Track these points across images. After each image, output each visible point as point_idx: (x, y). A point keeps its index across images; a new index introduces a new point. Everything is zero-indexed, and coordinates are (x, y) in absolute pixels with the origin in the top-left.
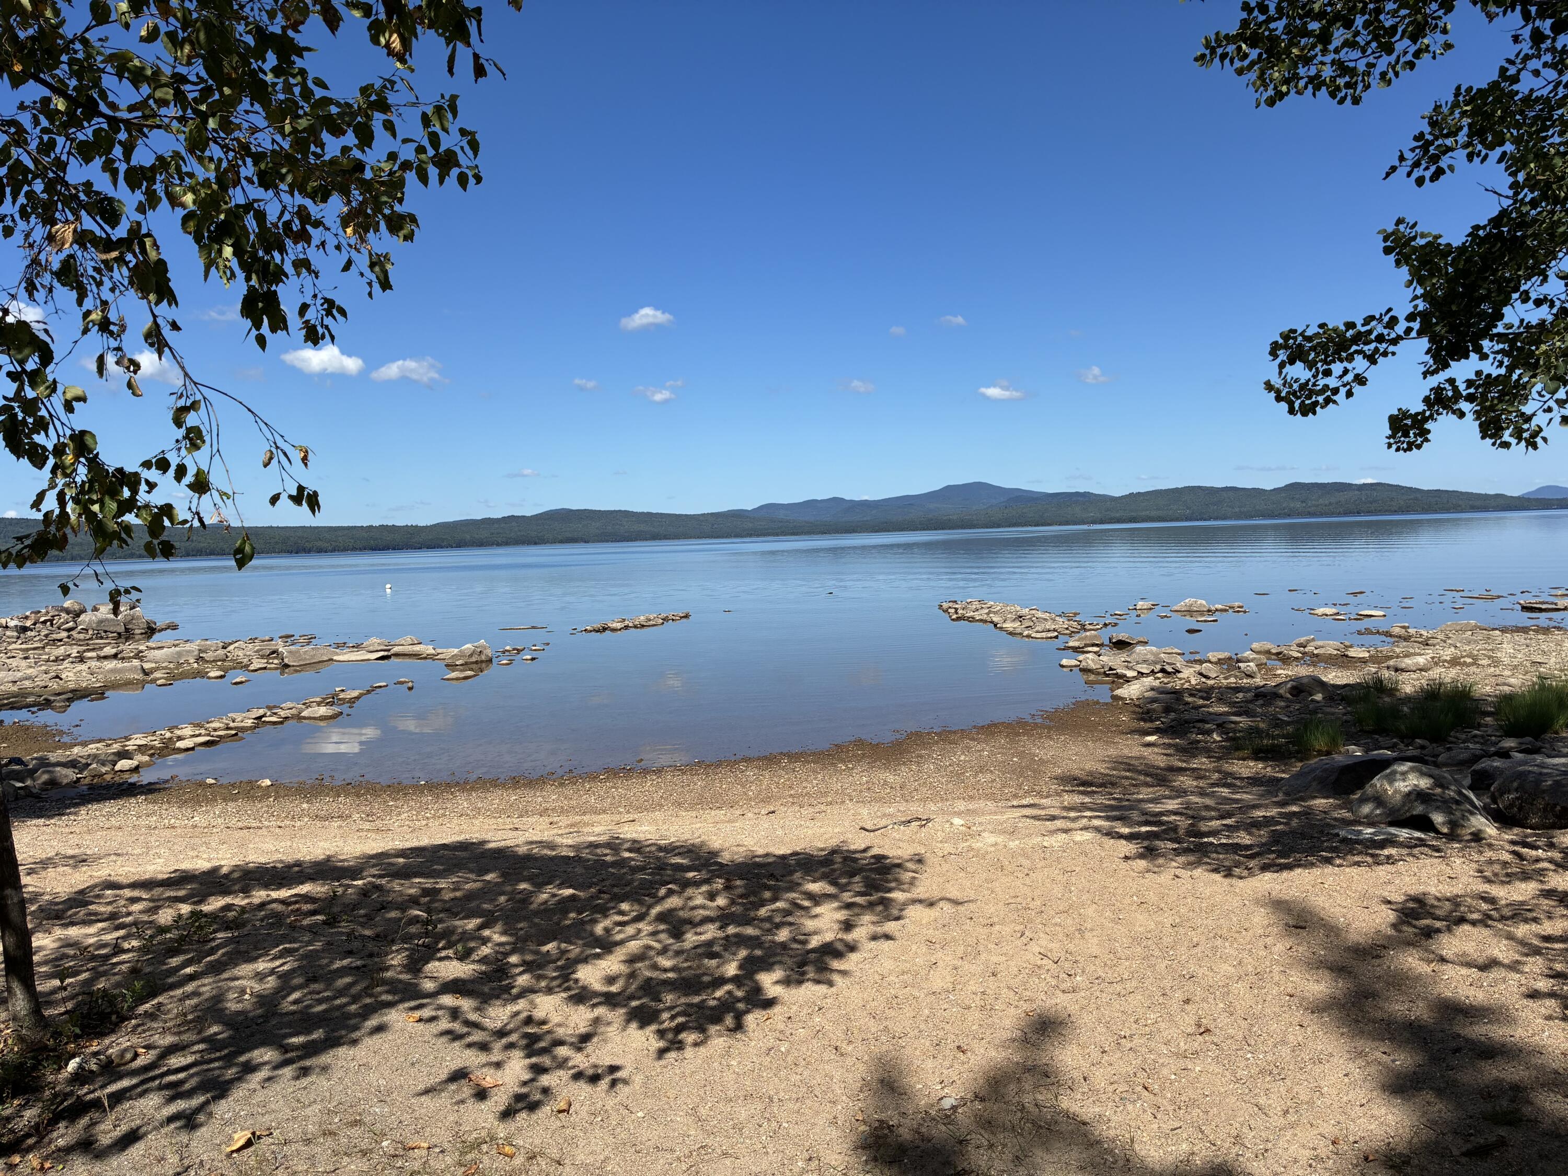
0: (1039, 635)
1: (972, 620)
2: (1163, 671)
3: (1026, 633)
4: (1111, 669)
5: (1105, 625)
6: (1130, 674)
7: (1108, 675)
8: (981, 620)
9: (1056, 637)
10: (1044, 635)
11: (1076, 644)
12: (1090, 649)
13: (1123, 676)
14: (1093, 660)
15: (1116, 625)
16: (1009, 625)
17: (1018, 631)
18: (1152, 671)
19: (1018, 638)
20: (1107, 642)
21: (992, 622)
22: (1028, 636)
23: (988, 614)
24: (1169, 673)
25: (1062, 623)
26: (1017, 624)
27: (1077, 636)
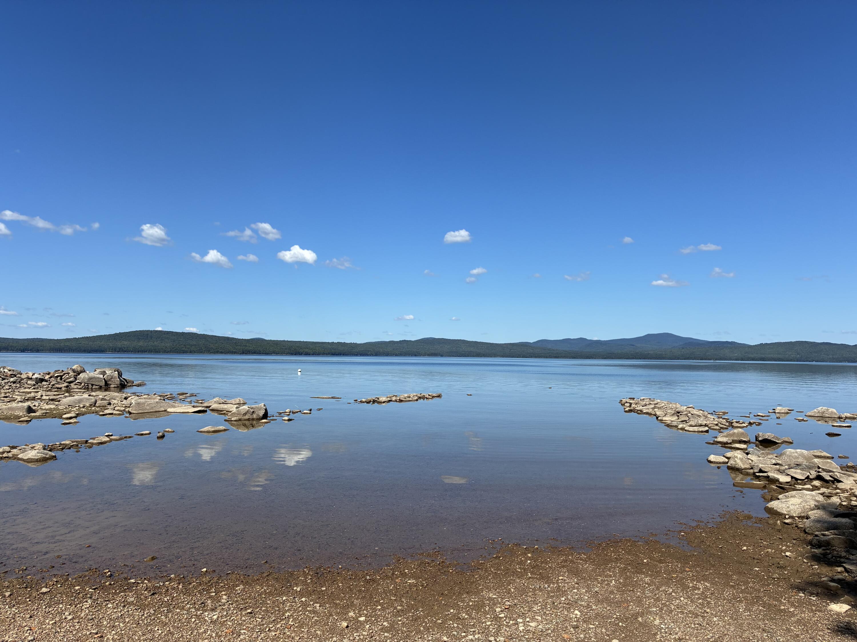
0: (691, 429)
1: (641, 412)
2: (819, 478)
3: (680, 426)
4: (761, 471)
5: (750, 424)
6: (783, 479)
7: (758, 477)
8: (647, 413)
9: (707, 431)
10: (696, 429)
11: (725, 440)
12: (737, 445)
13: (775, 481)
14: (741, 459)
15: (759, 424)
16: (668, 419)
17: (675, 424)
18: (808, 478)
19: (674, 430)
20: (753, 440)
21: (655, 415)
22: (683, 429)
23: (653, 408)
24: (827, 481)
25: (712, 420)
26: (675, 418)
27: (726, 432)
